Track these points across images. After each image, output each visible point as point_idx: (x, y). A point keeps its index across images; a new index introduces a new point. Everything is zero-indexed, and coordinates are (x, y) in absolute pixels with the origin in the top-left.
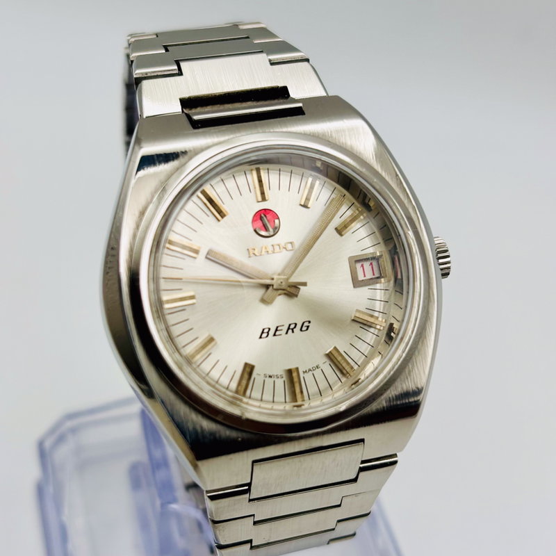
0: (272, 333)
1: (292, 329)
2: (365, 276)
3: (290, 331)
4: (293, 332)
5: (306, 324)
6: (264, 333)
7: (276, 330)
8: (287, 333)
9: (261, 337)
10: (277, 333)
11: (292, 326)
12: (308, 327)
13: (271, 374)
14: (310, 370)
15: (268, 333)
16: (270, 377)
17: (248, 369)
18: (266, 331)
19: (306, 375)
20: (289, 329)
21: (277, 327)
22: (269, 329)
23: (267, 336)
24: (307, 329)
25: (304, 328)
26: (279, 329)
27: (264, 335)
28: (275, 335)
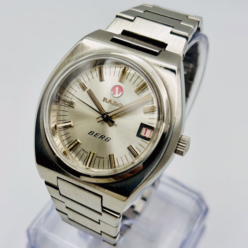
0: (94, 134)
1: (102, 138)
2: (145, 134)
3: (101, 138)
4: (102, 139)
5: (109, 139)
6: (91, 133)
7: (96, 134)
8: (99, 138)
9: (89, 134)
10: (96, 136)
11: (103, 137)
12: (109, 140)
13: (84, 150)
14: (99, 157)
15: (93, 134)
16: (83, 150)
17: (76, 143)
18: (92, 132)
19: (97, 158)
20: (101, 137)
21: (97, 134)
22: (94, 132)
23: (91, 135)
24: (108, 141)
25: (107, 140)
26: (98, 134)
27: (91, 134)
28: (94, 136)
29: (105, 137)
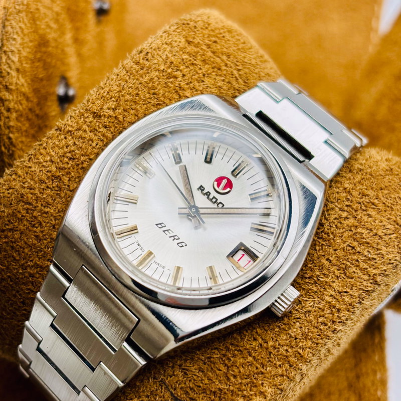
0: (164, 229)
2: (239, 260)
3: (173, 238)
5: (183, 244)
6: (161, 225)
8: (170, 237)
9: (157, 225)
10: (166, 232)
11: (176, 237)
13: (140, 244)
14: (158, 264)
19: (154, 264)
21: (169, 230)
22: (165, 226)
23: (160, 228)
24: (181, 247)
29: (179, 239)
